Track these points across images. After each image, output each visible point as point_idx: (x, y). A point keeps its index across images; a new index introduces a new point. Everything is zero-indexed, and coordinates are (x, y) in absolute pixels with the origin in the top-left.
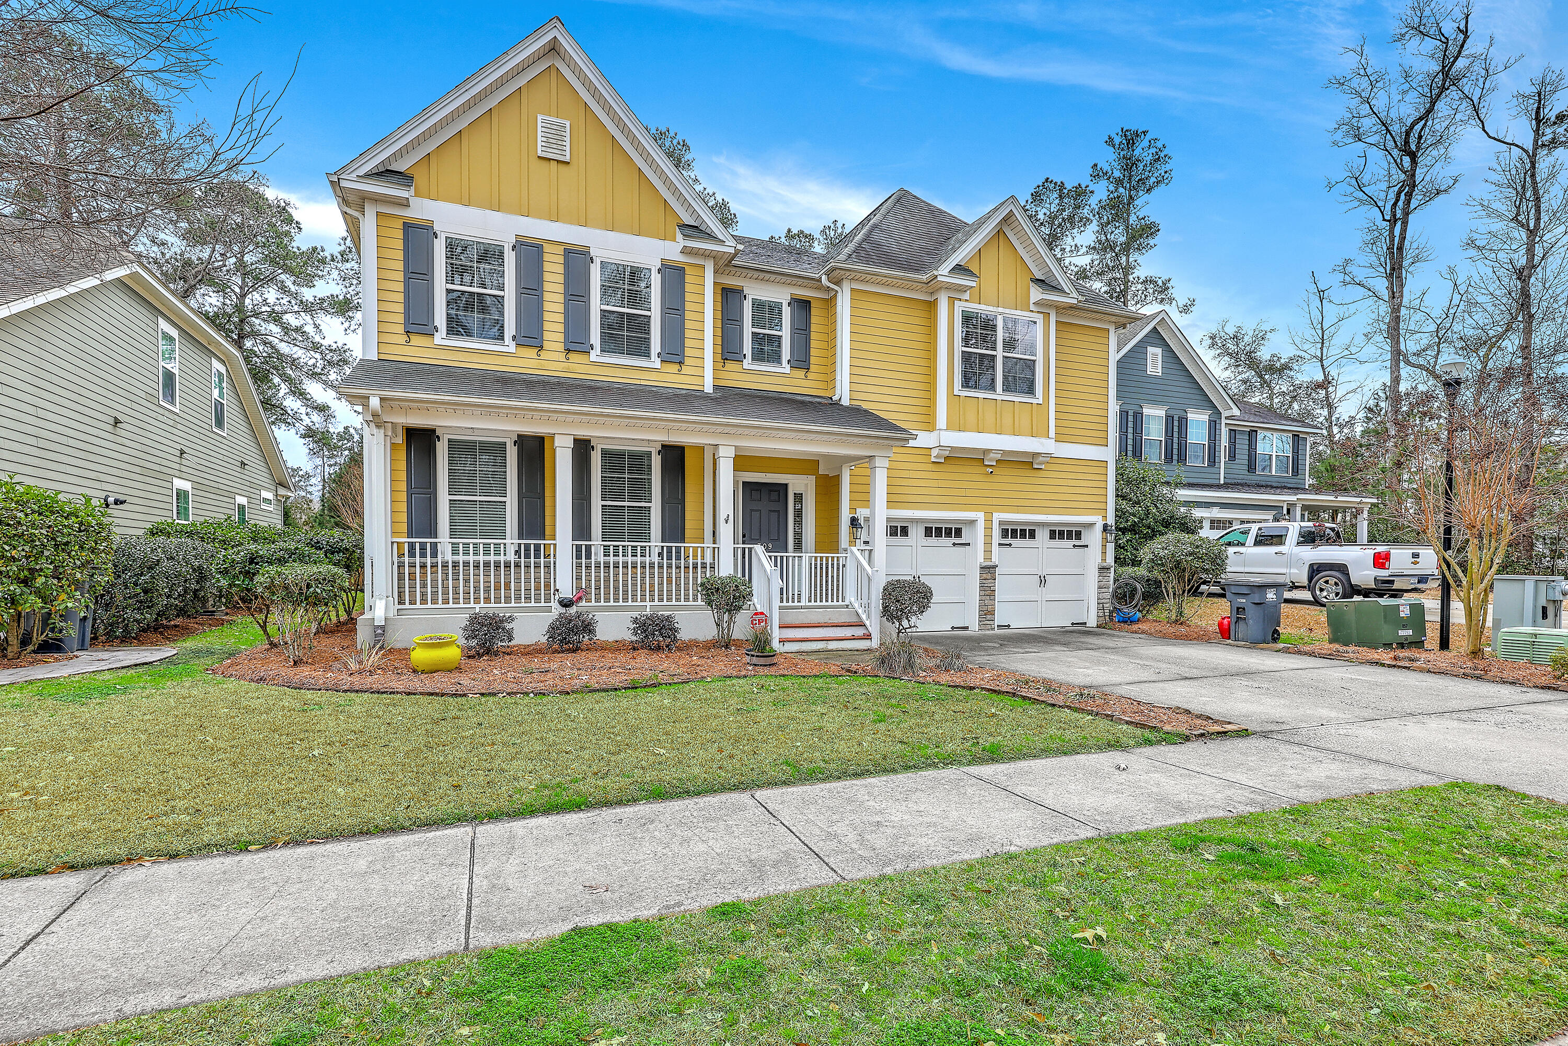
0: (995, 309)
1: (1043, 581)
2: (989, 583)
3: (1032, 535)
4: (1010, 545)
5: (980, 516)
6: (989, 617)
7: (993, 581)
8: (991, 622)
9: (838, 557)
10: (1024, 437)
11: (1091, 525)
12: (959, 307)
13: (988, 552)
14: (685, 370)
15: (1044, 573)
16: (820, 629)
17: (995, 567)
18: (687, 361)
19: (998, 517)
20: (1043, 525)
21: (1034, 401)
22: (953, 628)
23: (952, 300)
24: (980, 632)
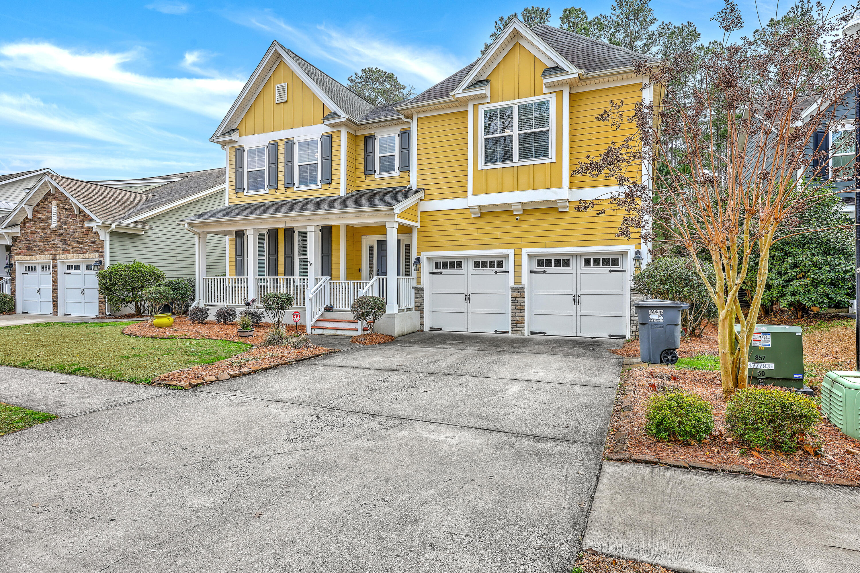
0: (511, 102)
1: (577, 300)
2: (519, 300)
3: (567, 263)
4: (544, 272)
5: (511, 252)
6: (519, 325)
7: (523, 299)
8: (522, 329)
9: (360, 283)
10: (538, 191)
11: (625, 254)
12: (481, 110)
13: (518, 277)
14: (332, 186)
15: (578, 294)
16: (342, 323)
17: (523, 288)
18: (333, 182)
19: (525, 252)
20: (577, 255)
21: (548, 161)
22: (496, 331)
23: (476, 106)
24: (512, 336)
